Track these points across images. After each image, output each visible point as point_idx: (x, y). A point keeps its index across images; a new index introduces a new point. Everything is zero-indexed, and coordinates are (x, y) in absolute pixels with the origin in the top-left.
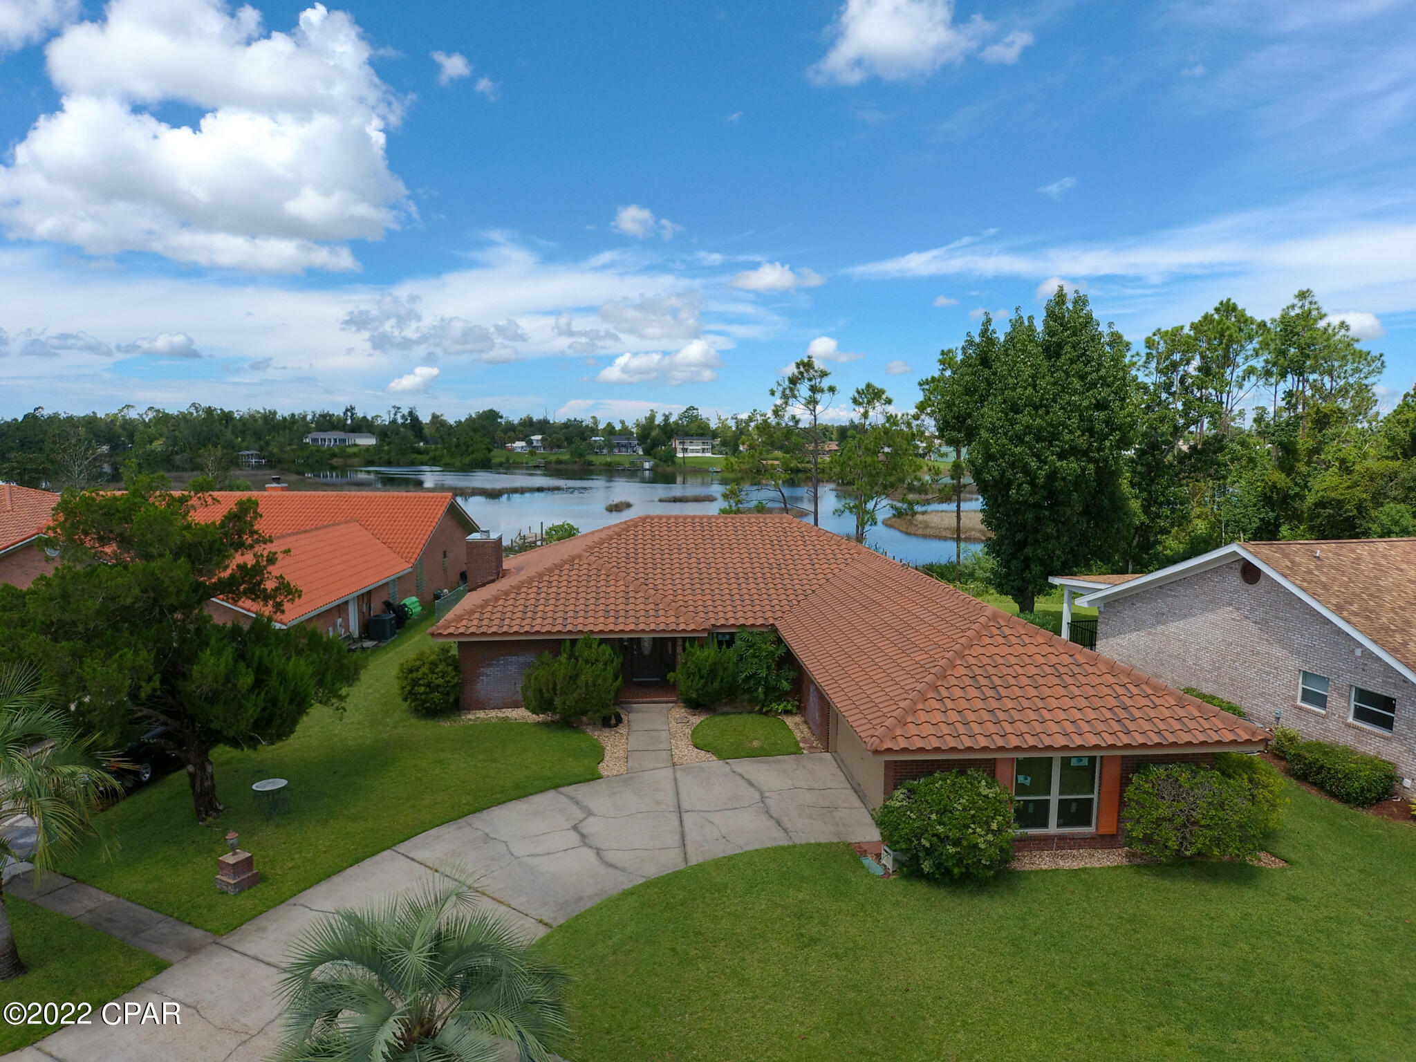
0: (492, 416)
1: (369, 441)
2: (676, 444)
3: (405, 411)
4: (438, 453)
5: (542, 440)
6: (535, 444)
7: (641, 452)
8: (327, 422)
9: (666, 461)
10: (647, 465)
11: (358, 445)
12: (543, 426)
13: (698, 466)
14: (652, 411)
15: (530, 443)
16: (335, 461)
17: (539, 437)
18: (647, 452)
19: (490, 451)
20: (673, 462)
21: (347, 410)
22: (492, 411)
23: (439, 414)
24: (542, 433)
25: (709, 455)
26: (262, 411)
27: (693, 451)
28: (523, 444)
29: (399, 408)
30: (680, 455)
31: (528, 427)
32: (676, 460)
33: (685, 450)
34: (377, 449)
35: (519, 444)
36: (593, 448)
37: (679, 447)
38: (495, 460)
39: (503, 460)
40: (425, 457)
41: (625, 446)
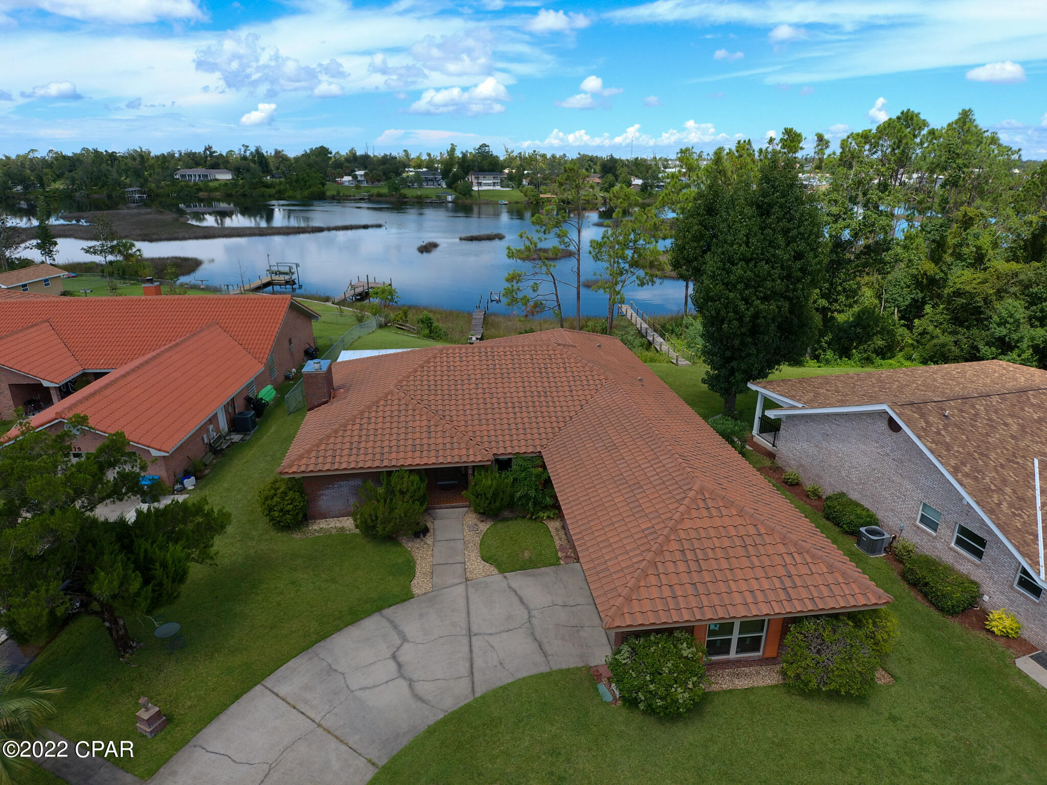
0: (323, 152)
1: (225, 176)
2: (472, 178)
3: (253, 149)
4: (282, 187)
5: (365, 175)
6: (359, 178)
7: (444, 186)
8: (193, 160)
9: (464, 195)
10: (450, 198)
11: (217, 180)
12: (364, 161)
13: (490, 199)
14: (452, 144)
15: (355, 177)
16: (201, 194)
17: (362, 172)
18: (449, 186)
19: (323, 185)
20: (471, 196)
21: (206, 149)
22: (322, 148)
23: (280, 149)
24: (365, 168)
25: (498, 188)
26: (139, 150)
27: (486, 184)
28: (350, 178)
29: (247, 147)
30: (475, 188)
31: (355, 161)
32: (473, 193)
33: (479, 184)
34: (233, 184)
35: (347, 178)
36: (406, 182)
37: (475, 181)
38: (329, 193)
39: (335, 193)
40: (272, 191)
41: (431, 180)
